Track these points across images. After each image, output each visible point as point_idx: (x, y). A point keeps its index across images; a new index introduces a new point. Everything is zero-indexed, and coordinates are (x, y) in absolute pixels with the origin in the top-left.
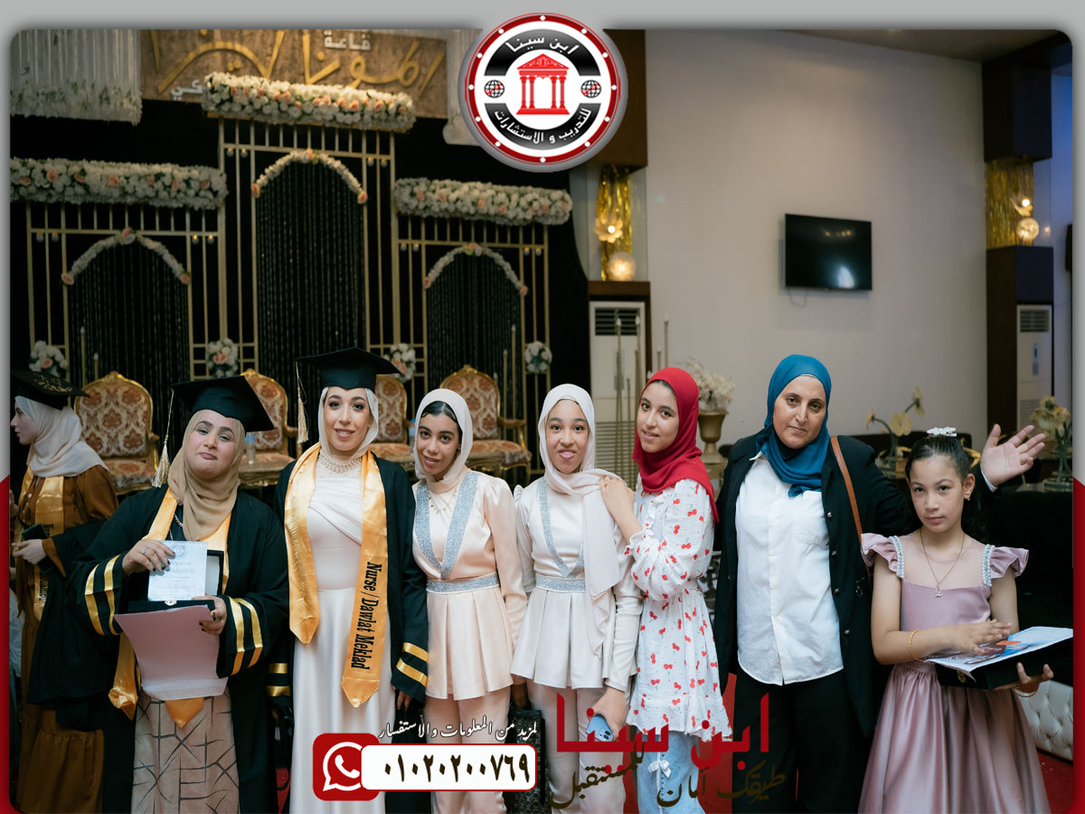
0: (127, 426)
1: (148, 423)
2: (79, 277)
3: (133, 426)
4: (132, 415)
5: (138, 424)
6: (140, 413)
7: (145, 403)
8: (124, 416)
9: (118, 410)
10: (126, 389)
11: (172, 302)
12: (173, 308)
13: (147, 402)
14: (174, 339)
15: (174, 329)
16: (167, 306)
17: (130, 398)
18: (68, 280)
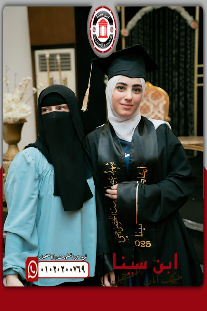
0: (153, 113)
1: (165, 111)
2: (131, 31)
3: (156, 113)
4: (156, 107)
5: (159, 112)
6: (161, 106)
7: (164, 99)
8: (151, 107)
9: (148, 104)
10: (153, 92)
11: (185, 41)
12: (186, 45)
13: (165, 99)
14: (185, 63)
15: (186, 57)
16: (182, 44)
17: (156, 96)
18: (125, 33)
